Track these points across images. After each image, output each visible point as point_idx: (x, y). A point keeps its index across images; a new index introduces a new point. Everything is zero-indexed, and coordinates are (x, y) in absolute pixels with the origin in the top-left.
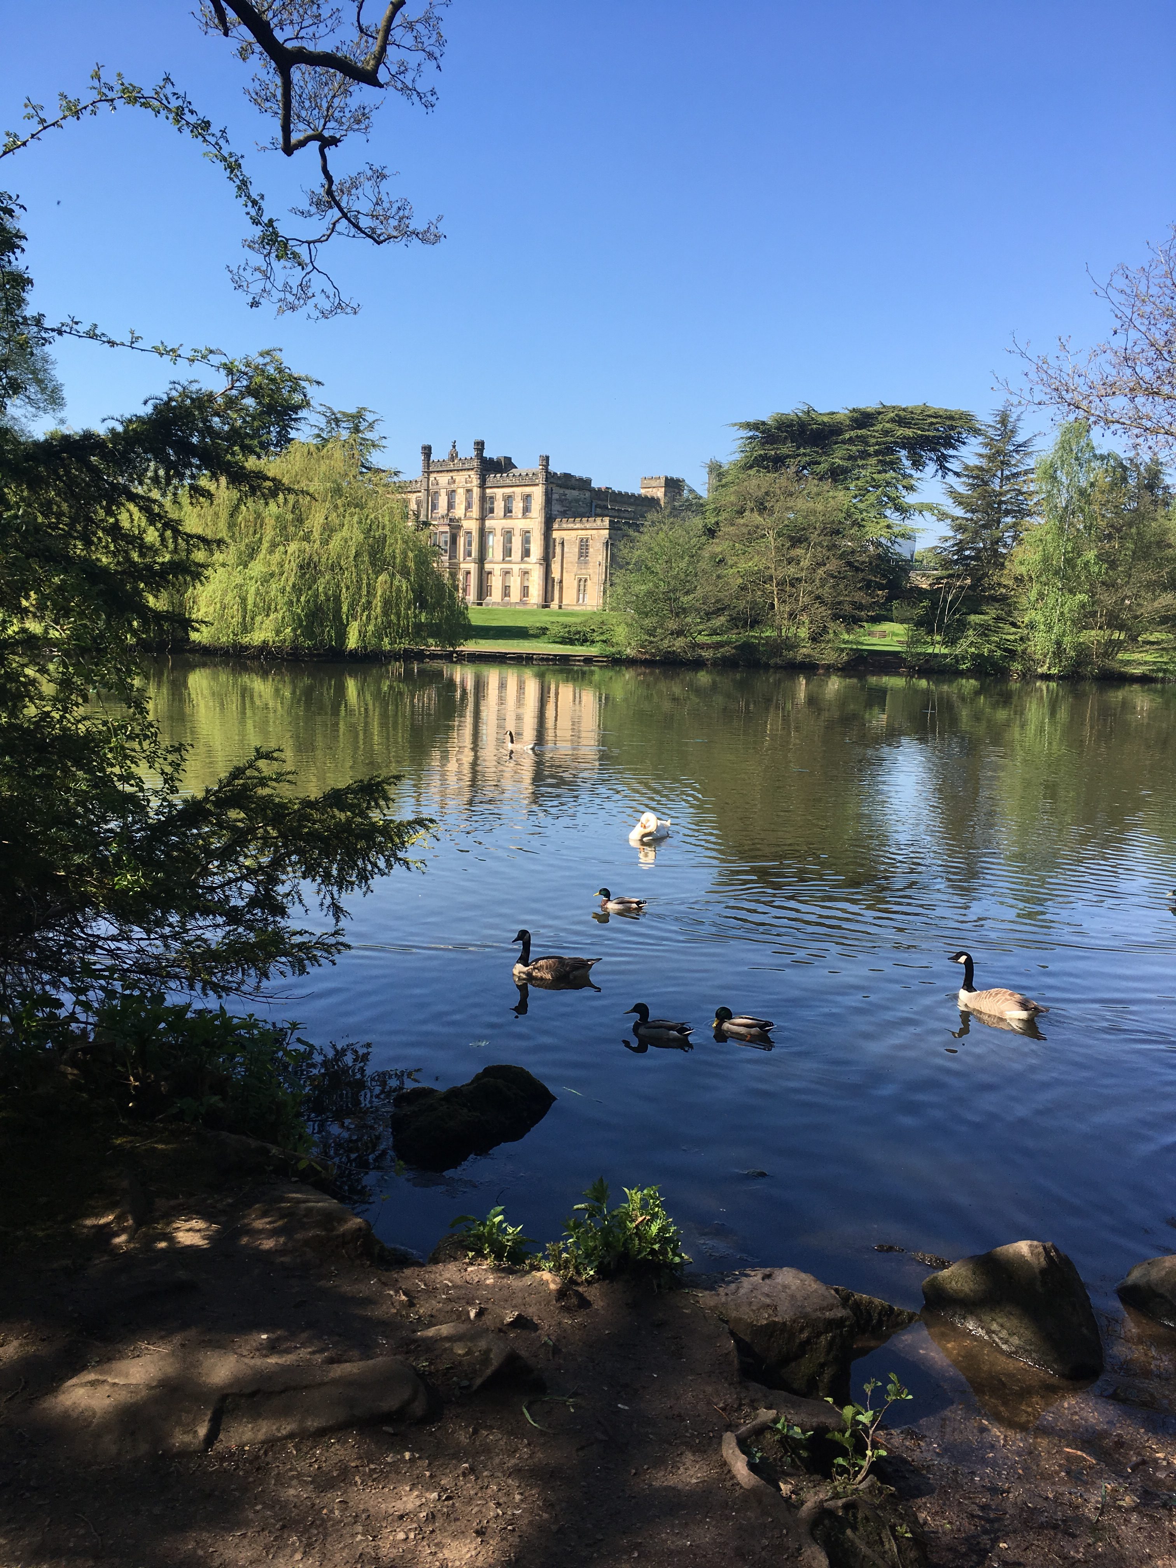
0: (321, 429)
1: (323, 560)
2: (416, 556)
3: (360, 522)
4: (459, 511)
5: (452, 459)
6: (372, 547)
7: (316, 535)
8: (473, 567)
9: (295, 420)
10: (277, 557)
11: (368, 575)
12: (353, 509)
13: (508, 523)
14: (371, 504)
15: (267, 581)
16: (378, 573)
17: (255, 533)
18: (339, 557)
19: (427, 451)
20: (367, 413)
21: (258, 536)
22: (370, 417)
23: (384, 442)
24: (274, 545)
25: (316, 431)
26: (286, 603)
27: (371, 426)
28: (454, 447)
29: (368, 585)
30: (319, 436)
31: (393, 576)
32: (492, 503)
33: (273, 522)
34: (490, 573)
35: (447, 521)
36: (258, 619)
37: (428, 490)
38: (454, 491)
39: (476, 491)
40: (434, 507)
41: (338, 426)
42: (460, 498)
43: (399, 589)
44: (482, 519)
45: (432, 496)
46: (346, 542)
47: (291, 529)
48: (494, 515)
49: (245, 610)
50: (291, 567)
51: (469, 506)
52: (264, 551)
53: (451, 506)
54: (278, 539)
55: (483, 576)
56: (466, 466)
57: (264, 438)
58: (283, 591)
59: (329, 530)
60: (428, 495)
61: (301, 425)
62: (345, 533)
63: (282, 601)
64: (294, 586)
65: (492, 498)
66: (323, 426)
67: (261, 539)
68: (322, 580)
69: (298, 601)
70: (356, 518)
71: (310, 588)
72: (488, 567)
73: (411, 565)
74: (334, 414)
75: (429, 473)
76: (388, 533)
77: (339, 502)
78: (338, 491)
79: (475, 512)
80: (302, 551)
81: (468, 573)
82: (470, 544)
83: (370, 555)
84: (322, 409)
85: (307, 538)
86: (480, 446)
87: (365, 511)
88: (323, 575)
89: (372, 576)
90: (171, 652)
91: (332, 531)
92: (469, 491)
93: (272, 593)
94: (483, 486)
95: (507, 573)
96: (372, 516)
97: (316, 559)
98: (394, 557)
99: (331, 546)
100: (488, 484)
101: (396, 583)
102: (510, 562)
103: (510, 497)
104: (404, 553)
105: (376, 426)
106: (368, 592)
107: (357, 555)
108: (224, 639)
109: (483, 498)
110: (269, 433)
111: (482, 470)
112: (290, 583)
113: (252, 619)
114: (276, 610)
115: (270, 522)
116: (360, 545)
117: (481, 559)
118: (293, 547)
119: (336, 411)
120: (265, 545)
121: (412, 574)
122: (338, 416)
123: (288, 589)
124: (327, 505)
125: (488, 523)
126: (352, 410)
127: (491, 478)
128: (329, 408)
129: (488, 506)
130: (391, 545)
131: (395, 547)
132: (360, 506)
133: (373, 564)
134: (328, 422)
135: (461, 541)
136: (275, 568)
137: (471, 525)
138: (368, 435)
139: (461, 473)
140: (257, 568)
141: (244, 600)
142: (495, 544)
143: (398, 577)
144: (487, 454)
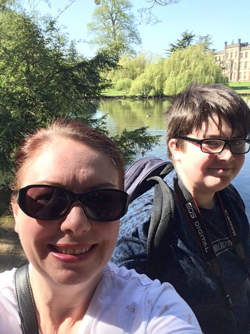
0: (198, 41)
1: (194, 74)
2: (216, 71)
3: (202, 64)
4: (233, 58)
5: (232, 44)
6: (205, 69)
7: (192, 68)
8: (236, 72)
9: (192, 40)
10: (183, 74)
11: (204, 76)
12: (201, 61)
13: (246, 60)
14: (206, 59)
15: (181, 80)
16: (206, 76)
17: (179, 68)
18: (198, 72)
19: (226, 43)
20: (209, 36)
21: (179, 69)
22: (210, 37)
23: (213, 43)
24: (183, 71)
25: (197, 42)
26: (185, 85)
27: (210, 39)
28: (233, 41)
29: (204, 79)
30: (197, 43)
31: (210, 76)
32: (242, 55)
33: (183, 66)
34: (241, 73)
35: (230, 60)
36: (178, 89)
37: (226, 53)
38: (232, 53)
39: (238, 52)
40: (227, 57)
41: (202, 40)
42: (234, 55)
43: (211, 79)
44: (239, 59)
45: (227, 54)
46: (199, 69)
47: (187, 67)
48: (243, 58)
49: (176, 87)
50: (186, 76)
51: (236, 56)
52: (180, 73)
53: (231, 56)
54: (184, 69)
55: (239, 73)
56: (236, 46)
57: (184, 45)
58: (184, 82)
59: (195, 66)
60: (226, 54)
61: (193, 41)
62: (199, 67)
63: (184, 84)
64: (187, 80)
65: (242, 53)
66: (198, 40)
67: (180, 70)
68: (193, 78)
69: (188, 84)
70: (201, 63)
71: (190, 81)
72: (240, 71)
73: (215, 73)
74: (201, 37)
75: (226, 49)
76: (209, 66)
77: (198, 59)
78: (198, 57)
79: (238, 57)
80: (188, 72)
81: (235, 73)
82: (236, 66)
83: (205, 72)
84: (199, 36)
85: (190, 69)
86: (240, 40)
87: (204, 61)
88: (193, 77)
89: (205, 77)
90: (161, 97)
91: (196, 66)
92: (236, 52)
93: (182, 82)
94: (240, 50)
95: (245, 72)
96: (206, 62)
97: (192, 73)
98: (211, 71)
99: (195, 70)
100: (241, 50)
101: (211, 78)
102: (246, 70)
103: (247, 53)
104: (213, 70)
105: (211, 39)
106: (204, 81)
107: (202, 72)
108: (171, 94)
109: (240, 54)
110: (185, 44)
111: (240, 46)
112: (186, 80)
113: (177, 89)
114: (183, 86)
115: (182, 66)
116: (202, 69)
117: (239, 69)
118: (187, 71)
119: (202, 36)
120: (181, 71)
121: (215, 75)
122: (202, 37)
123: (185, 81)
124: (195, 60)
125: (241, 60)
126: (206, 35)
127: (242, 48)
128: (200, 36)
129: (241, 55)
130: (210, 69)
131: (211, 69)
132: (203, 60)
133: (205, 74)
134: (200, 39)
135: (234, 65)
136: (183, 77)
137: (236, 61)
138: (209, 41)
139: (234, 48)
140: (179, 77)
141: (175, 84)
142: (242, 65)
143: (211, 76)
144: (241, 42)
